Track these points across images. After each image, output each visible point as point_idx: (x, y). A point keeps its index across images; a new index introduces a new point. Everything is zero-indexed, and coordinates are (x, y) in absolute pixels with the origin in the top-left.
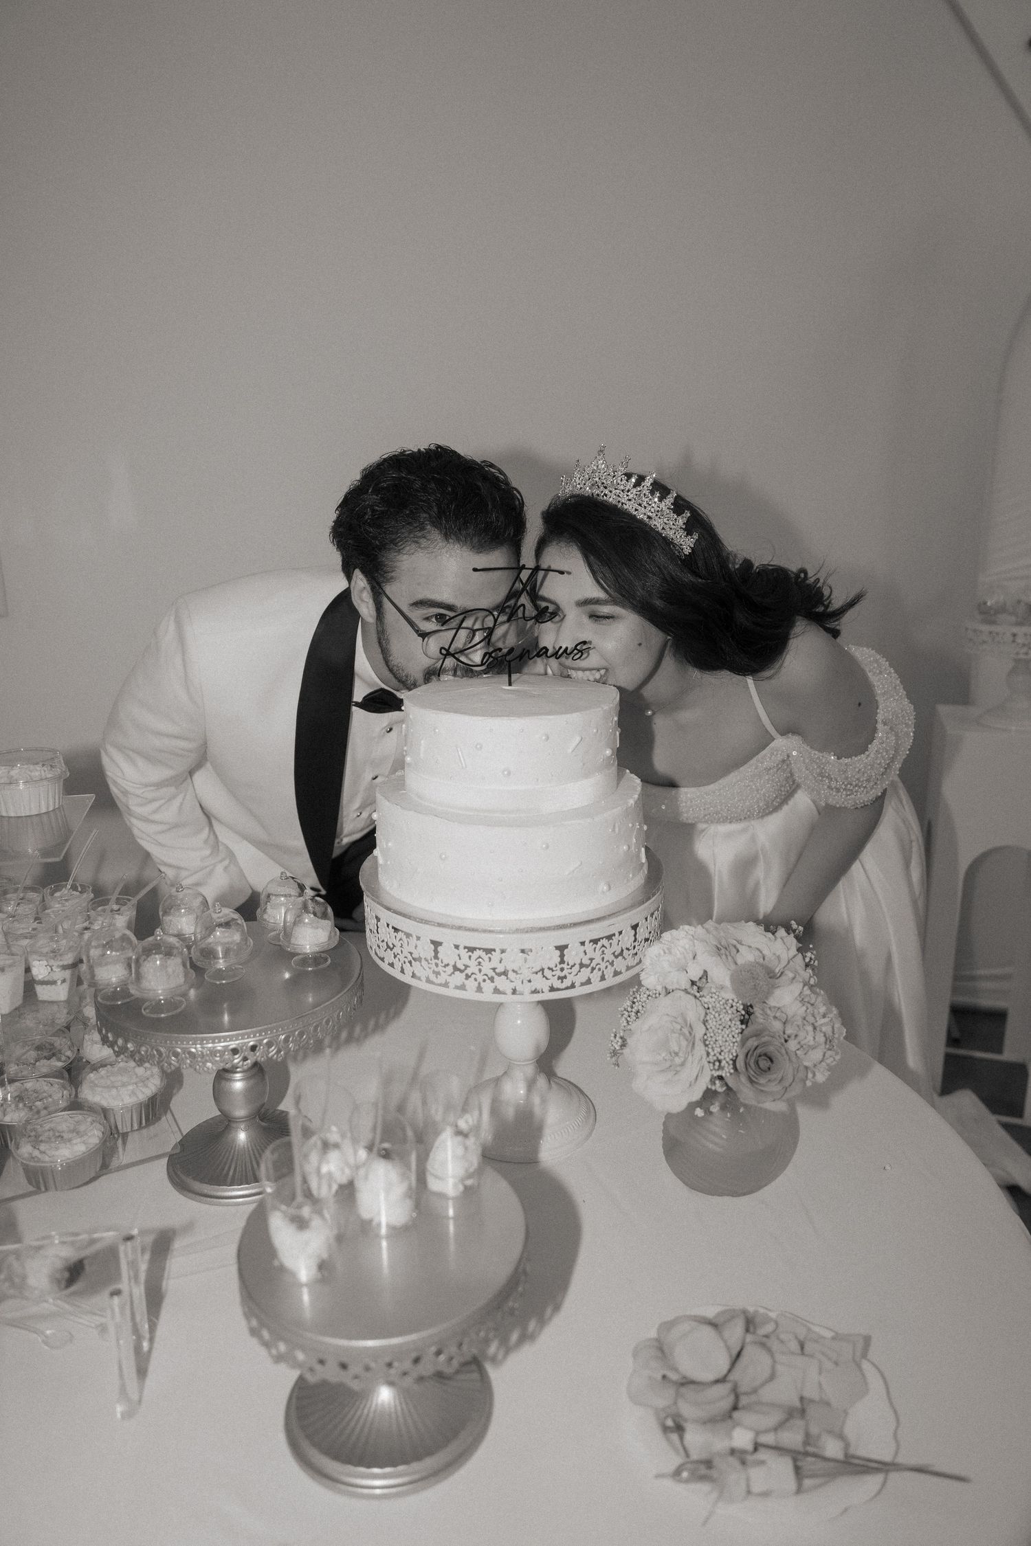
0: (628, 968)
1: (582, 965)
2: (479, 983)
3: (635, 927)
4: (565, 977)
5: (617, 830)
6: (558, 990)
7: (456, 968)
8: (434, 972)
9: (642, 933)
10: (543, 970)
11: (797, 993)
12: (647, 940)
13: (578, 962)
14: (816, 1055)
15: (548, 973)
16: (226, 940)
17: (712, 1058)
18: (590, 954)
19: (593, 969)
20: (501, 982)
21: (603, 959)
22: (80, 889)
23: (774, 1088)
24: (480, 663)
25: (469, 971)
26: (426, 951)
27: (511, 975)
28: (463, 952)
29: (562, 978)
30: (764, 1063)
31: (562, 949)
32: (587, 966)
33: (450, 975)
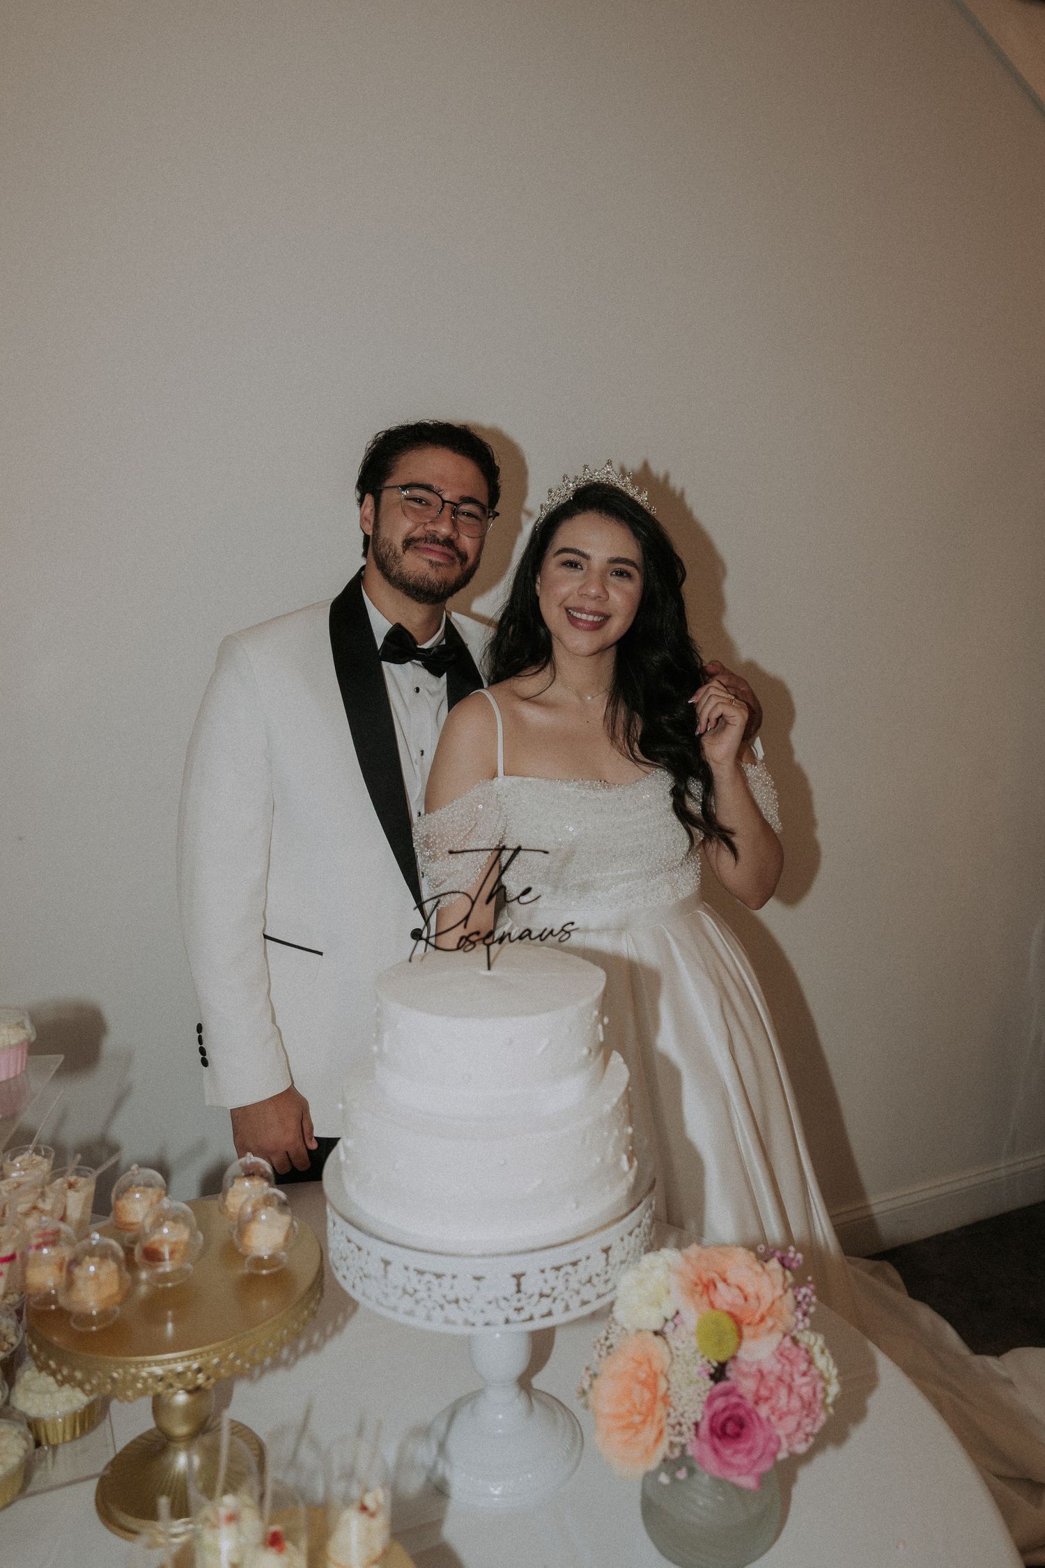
0: (599, 1296)
1: (542, 1295)
2: (429, 1311)
3: (606, 1251)
4: (522, 1308)
5: (588, 1142)
6: (515, 1322)
7: (405, 1291)
8: (383, 1293)
9: (616, 1255)
10: (497, 1301)
11: (775, 1345)
12: (622, 1262)
13: (537, 1291)
14: (791, 1423)
15: (503, 1304)
16: (174, 1239)
17: (673, 1421)
18: (552, 1283)
19: (555, 1300)
20: (451, 1310)
21: (567, 1288)
22: (43, 1153)
23: (740, 1460)
24: (455, 947)
25: (419, 1296)
26: (375, 1268)
27: (462, 1303)
28: (413, 1275)
29: (518, 1310)
30: (730, 1428)
31: (518, 1277)
32: (548, 1296)
33: (399, 1299)
